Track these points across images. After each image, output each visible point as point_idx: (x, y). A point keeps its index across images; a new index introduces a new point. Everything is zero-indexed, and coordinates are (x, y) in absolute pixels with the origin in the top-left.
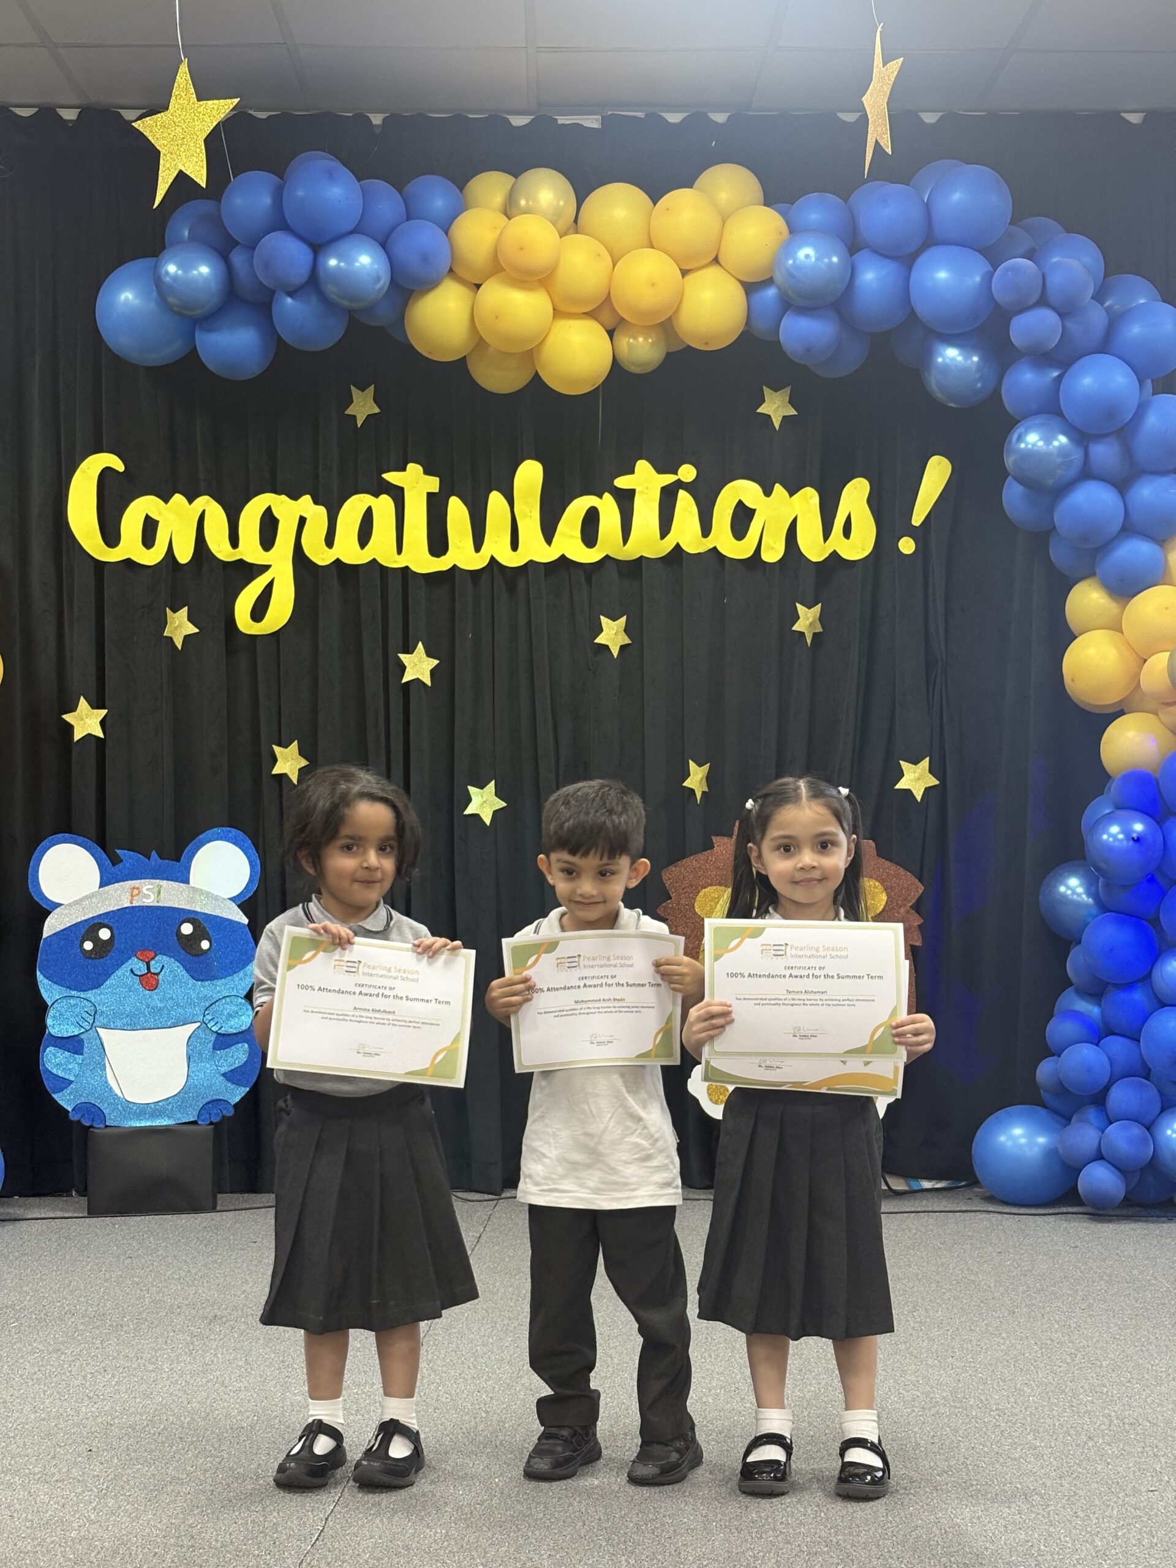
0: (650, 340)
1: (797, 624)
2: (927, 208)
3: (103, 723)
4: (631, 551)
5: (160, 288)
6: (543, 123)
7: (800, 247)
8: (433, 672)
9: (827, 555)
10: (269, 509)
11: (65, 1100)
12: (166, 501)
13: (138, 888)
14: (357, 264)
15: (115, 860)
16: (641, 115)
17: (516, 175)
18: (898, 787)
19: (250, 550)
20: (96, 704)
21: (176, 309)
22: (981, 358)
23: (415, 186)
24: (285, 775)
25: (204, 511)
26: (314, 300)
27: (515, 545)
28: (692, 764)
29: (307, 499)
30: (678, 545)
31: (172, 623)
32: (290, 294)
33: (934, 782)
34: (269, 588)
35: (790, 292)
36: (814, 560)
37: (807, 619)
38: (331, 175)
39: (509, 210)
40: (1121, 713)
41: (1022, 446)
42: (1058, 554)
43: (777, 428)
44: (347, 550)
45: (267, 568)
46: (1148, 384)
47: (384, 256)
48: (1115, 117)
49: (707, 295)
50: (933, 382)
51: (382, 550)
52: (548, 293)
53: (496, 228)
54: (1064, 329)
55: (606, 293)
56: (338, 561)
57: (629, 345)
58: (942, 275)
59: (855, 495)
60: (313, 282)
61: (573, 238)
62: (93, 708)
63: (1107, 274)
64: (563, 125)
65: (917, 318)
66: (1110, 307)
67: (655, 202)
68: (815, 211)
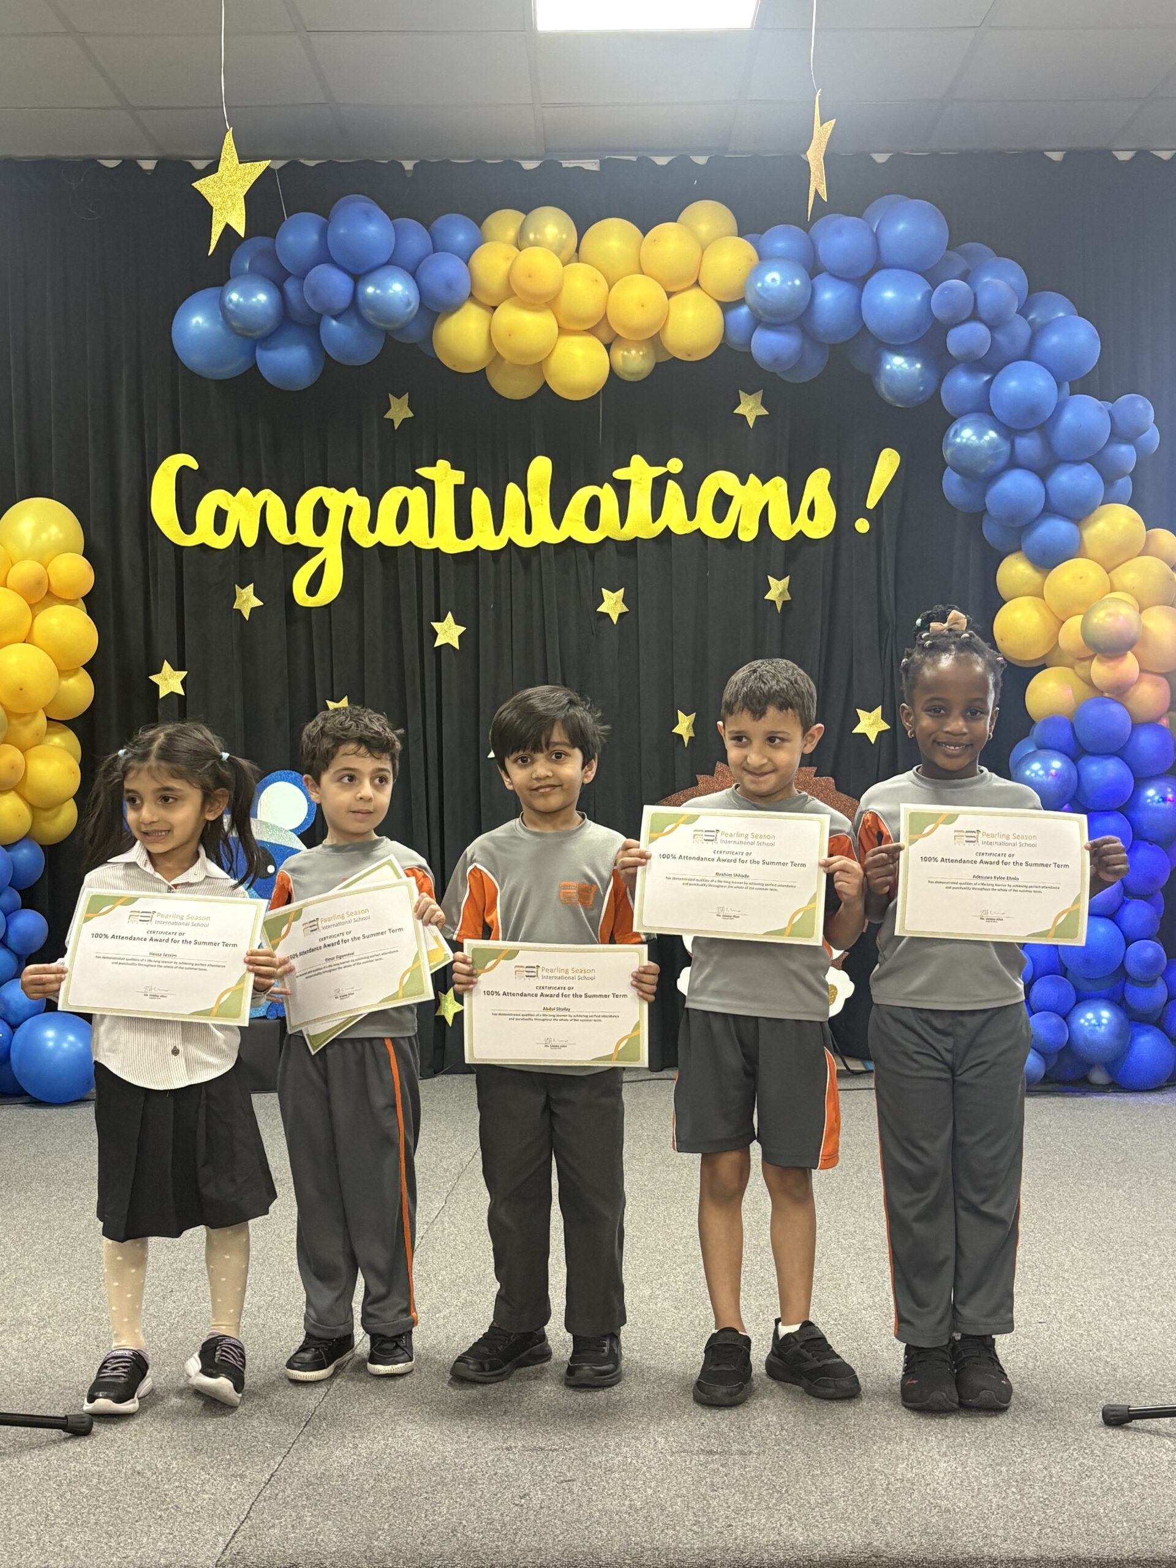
0: (641, 353)
1: (769, 594)
2: (876, 237)
3: (184, 683)
4: (626, 534)
5: (225, 313)
6: (550, 166)
7: (769, 271)
8: (460, 637)
9: (794, 535)
10: (321, 500)
12: (234, 494)
14: (391, 291)
16: (633, 158)
17: (527, 214)
18: (855, 731)
19: (305, 535)
20: (178, 667)
21: (239, 331)
22: (923, 365)
23: (440, 223)
25: (266, 503)
26: (355, 323)
27: (529, 529)
28: (680, 713)
29: (352, 491)
30: (667, 528)
31: (240, 597)
32: (335, 317)
33: (885, 726)
34: (321, 568)
35: (761, 312)
36: (783, 538)
37: (777, 590)
38: (367, 215)
39: (520, 242)
40: (1044, 667)
41: (958, 440)
42: (990, 532)
43: (751, 425)
44: (388, 535)
45: (319, 550)
46: (1066, 386)
47: (413, 285)
48: (1039, 155)
49: (690, 314)
50: (882, 386)
51: (416, 534)
52: (554, 313)
53: (508, 259)
54: (993, 338)
55: (603, 313)
56: (379, 544)
57: (624, 357)
58: (889, 294)
59: (818, 483)
60: (354, 307)
61: (575, 266)
62: (175, 670)
63: (1031, 292)
64: (567, 168)
65: (868, 331)
66: (1033, 320)
67: (645, 234)
68: (781, 239)
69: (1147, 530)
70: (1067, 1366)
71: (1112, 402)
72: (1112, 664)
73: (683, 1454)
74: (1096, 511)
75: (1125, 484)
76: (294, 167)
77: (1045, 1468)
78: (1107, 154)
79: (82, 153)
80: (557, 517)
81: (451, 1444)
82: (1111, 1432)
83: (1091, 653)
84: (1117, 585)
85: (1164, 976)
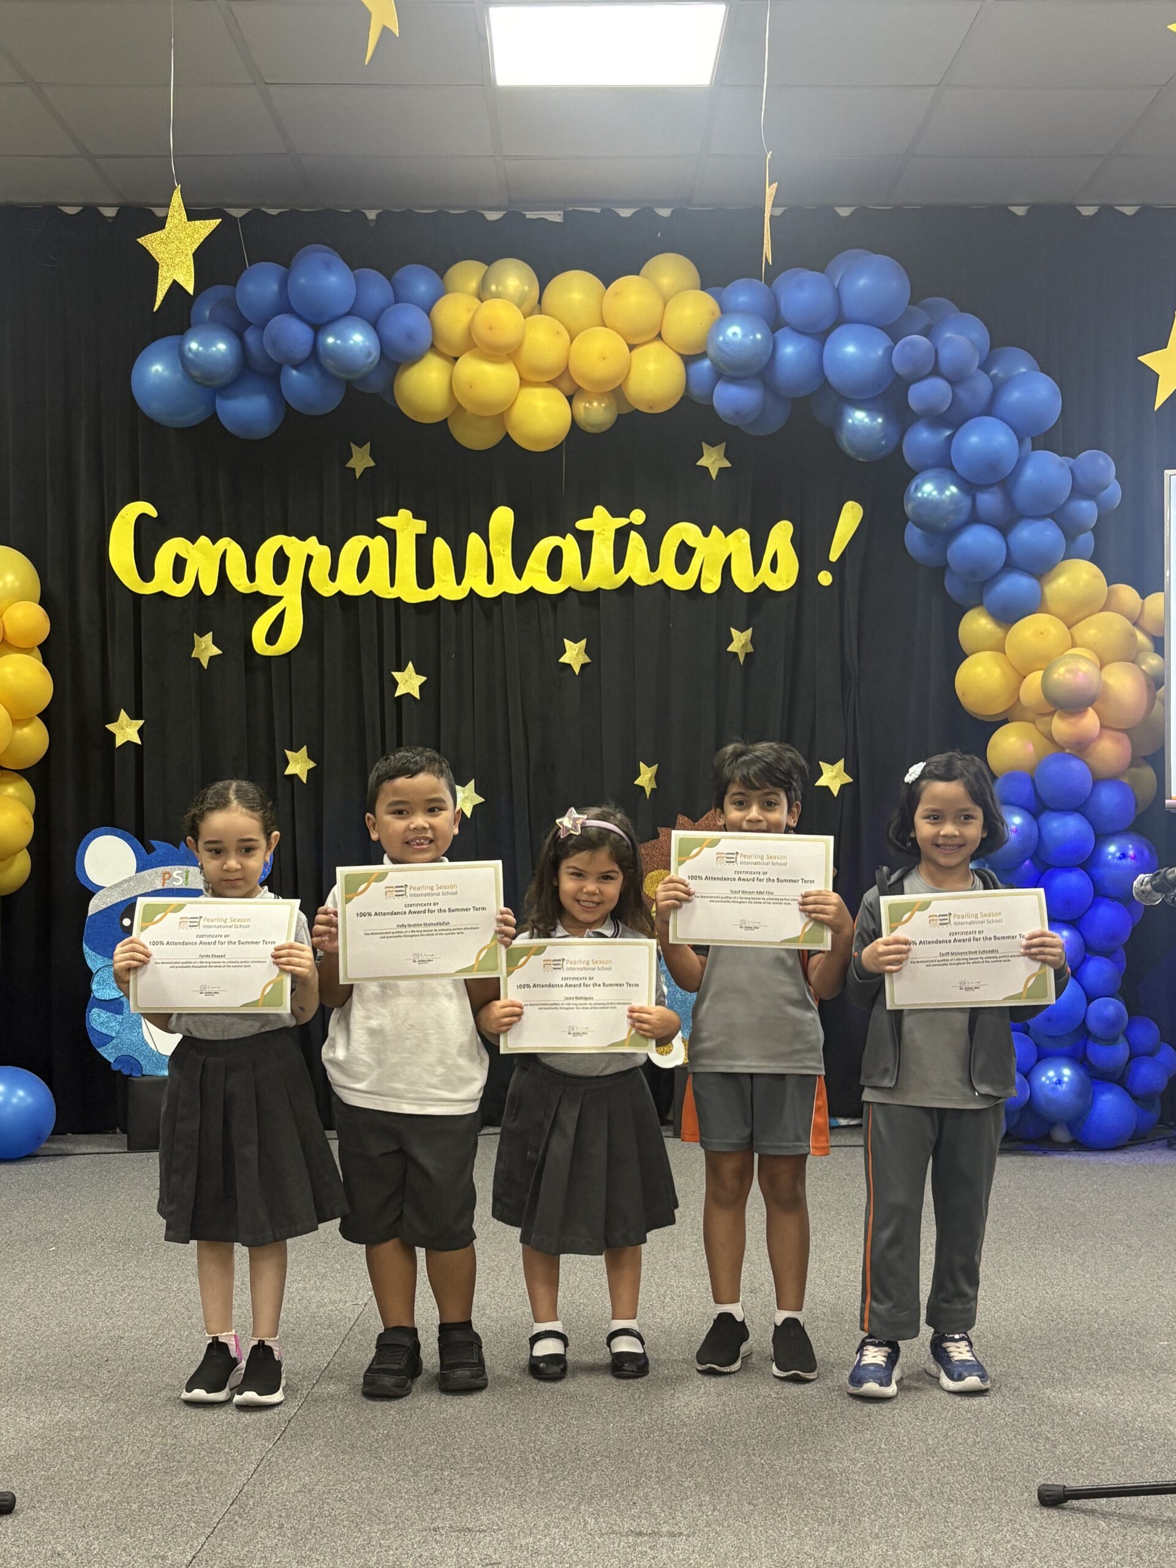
0: (603, 405)
1: (732, 645)
2: (838, 292)
3: (140, 732)
4: (591, 583)
5: (184, 362)
6: (513, 217)
7: (730, 325)
8: (421, 687)
9: (757, 587)
10: (281, 549)
11: (108, 1053)
12: (193, 542)
13: (168, 873)
14: (351, 342)
15: (150, 849)
16: (597, 210)
17: (489, 265)
18: (817, 784)
19: (265, 584)
20: (134, 716)
21: (199, 380)
22: (884, 420)
23: (402, 273)
24: (296, 775)
25: (225, 552)
26: (316, 373)
27: (490, 579)
28: (642, 765)
29: (313, 540)
30: (630, 579)
31: (199, 646)
32: (296, 367)
33: (848, 779)
34: (280, 618)
35: (721, 364)
36: (746, 591)
37: (740, 641)
38: (328, 266)
39: (482, 294)
40: (1006, 721)
41: (919, 495)
42: (952, 586)
43: (714, 478)
44: (348, 584)
45: (277, 599)
46: (1028, 442)
47: (374, 335)
48: (1004, 209)
49: (651, 367)
50: (844, 440)
51: (377, 583)
52: (514, 363)
53: (470, 310)
54: (954, 395)
55: (565, 365)
56: (340, 593)
57: (585, 408)
58: (850, 349)
59: (781, 536)
60: (315, 357)
61: (537, 317)
62: (132, 719)
63: (992, 348)
64: (530, 219)
65: (830, 386)
66: (996, 375)
67: (607, 287)
68: (743, 294)
69: (1108, 585)
70: (1007, 1442)
71: (1074, 458)
72: (1072, 720)
73: (612, 1536)
74: (1057, 567)
75: (1087, 540)
76: (256, 216)
77: (976, 1551)
78: (1071, 210)
79: (43, 200)
80: (519, 567)
81: (378, 1524)
82: (1046, 1511)
83: (1052, 709)
84: (1078, 641)
85: (1126, 1034)
